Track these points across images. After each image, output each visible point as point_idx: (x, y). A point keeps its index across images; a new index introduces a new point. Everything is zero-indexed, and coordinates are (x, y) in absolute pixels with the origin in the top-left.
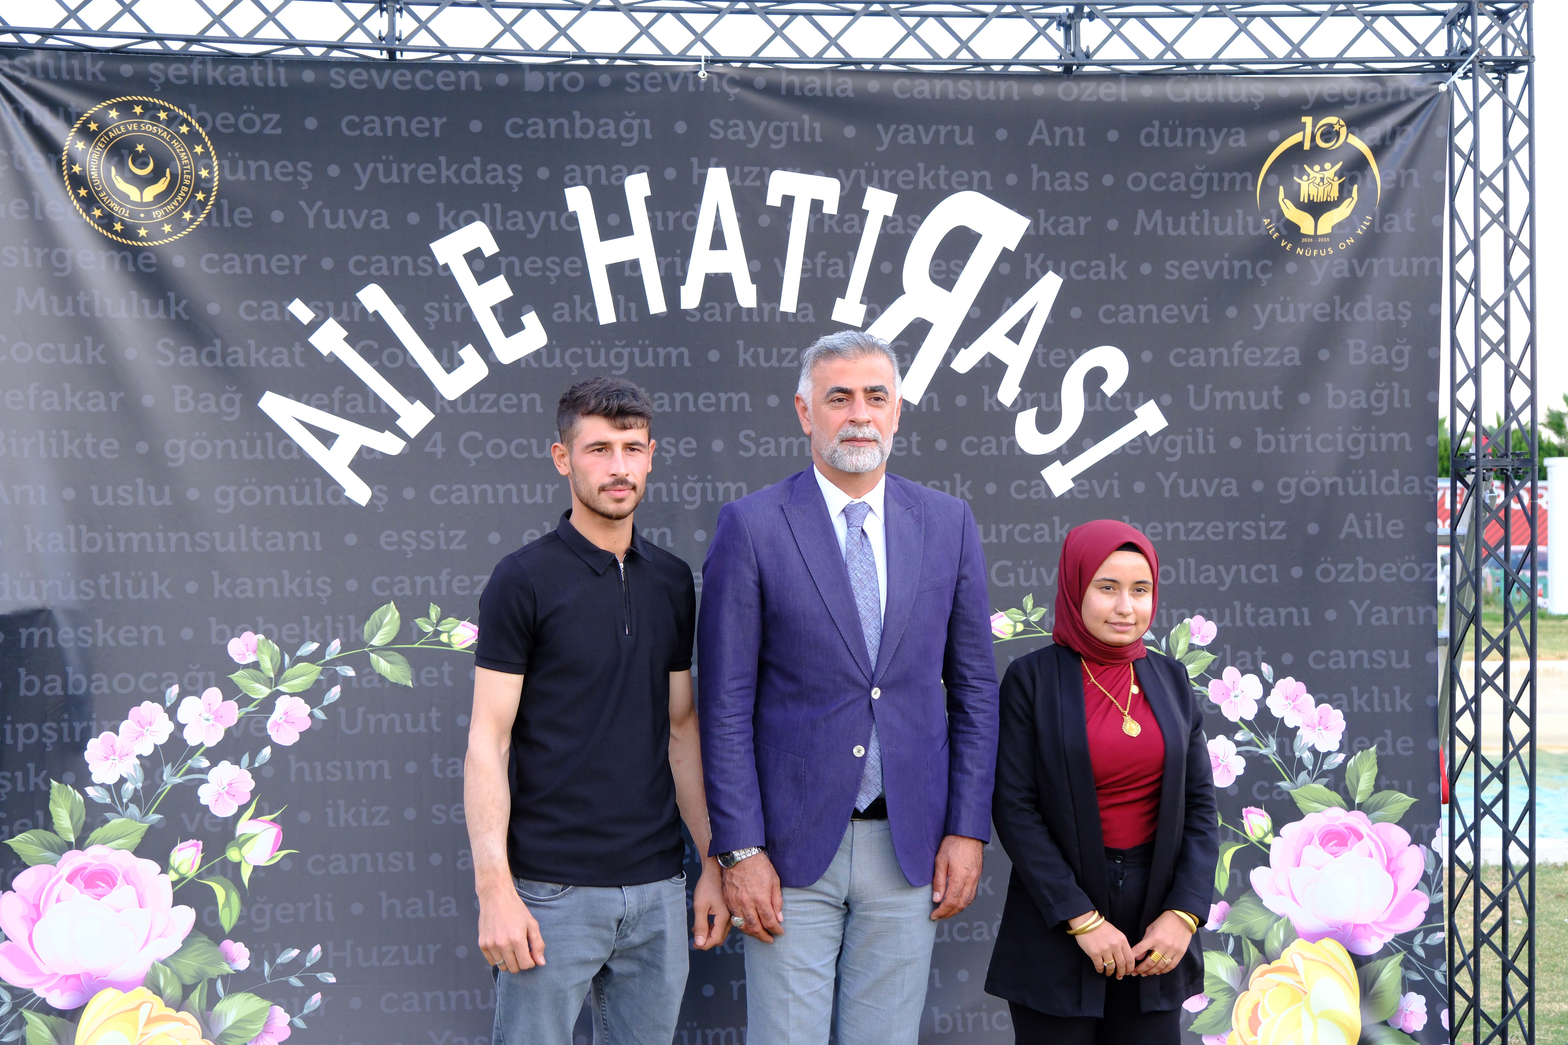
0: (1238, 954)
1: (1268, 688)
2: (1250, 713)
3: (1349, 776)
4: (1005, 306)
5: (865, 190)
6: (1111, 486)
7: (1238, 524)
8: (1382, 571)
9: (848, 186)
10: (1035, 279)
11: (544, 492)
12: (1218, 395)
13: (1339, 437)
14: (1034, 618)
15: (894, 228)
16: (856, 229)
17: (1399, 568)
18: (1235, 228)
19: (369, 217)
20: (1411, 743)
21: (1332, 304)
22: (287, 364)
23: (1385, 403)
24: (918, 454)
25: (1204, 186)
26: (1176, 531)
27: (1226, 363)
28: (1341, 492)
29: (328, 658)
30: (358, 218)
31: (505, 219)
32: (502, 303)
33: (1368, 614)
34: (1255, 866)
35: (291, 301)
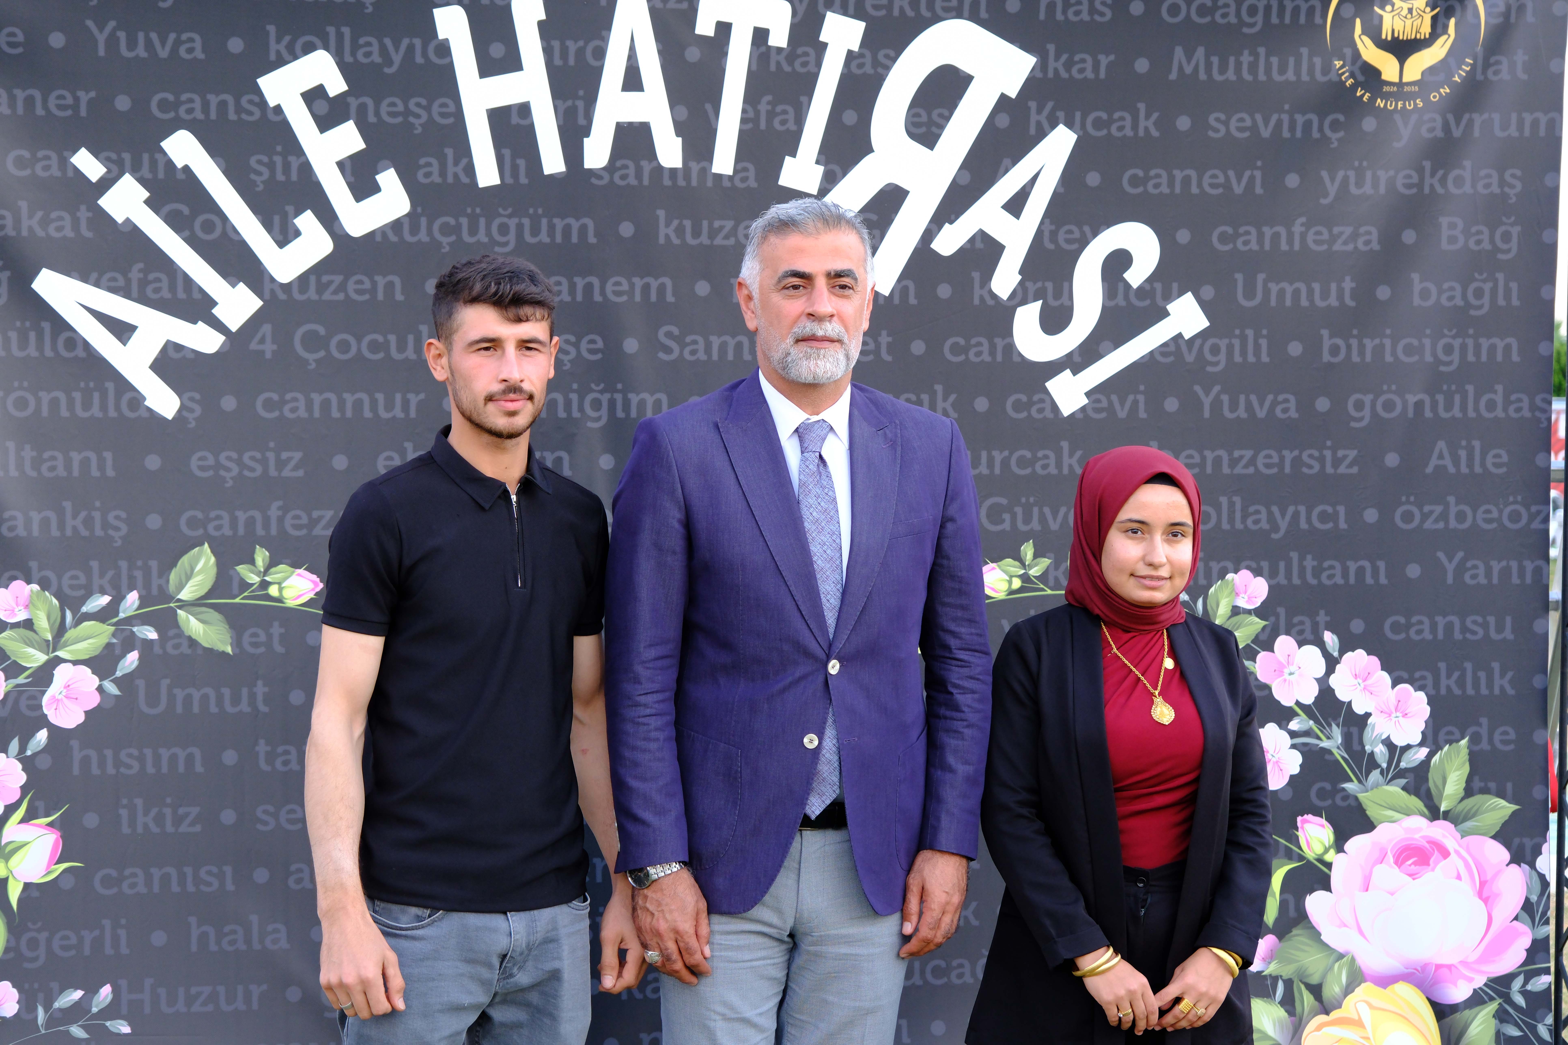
0: (1288, 1002)
1: (1332, 664)
2: (1309, 695)
3: (1433, 777)
4: (1002, 169)
5: (824, 17)
6: (1136, 402)
7: (1296, 453)
8: (1480, 515)
9: (801, 10)
10: (1041, 135)
11: (406, 404)
12: (1274, 288)
13: (1427, 342)
14: (1035, 572)
15: (861, 66)
16: (812, 68)
17: (1501, 512)
18: (1297, 73)
19: (178, 43)
20: (1512, 735)
21: (1420, 171)
22: (69, 233)
23: (1486, 299)
24: (888, 358)
25: (1259, 18)
26: (1217, 461)
27: (1284, 247)
28: (1428, 414)
29: (122, 615)
30: (163, 44)
31: (355, 47)
32: (352, 157)
33: (1460, 569)
34: (1311, 891)
35: (75, 151)
